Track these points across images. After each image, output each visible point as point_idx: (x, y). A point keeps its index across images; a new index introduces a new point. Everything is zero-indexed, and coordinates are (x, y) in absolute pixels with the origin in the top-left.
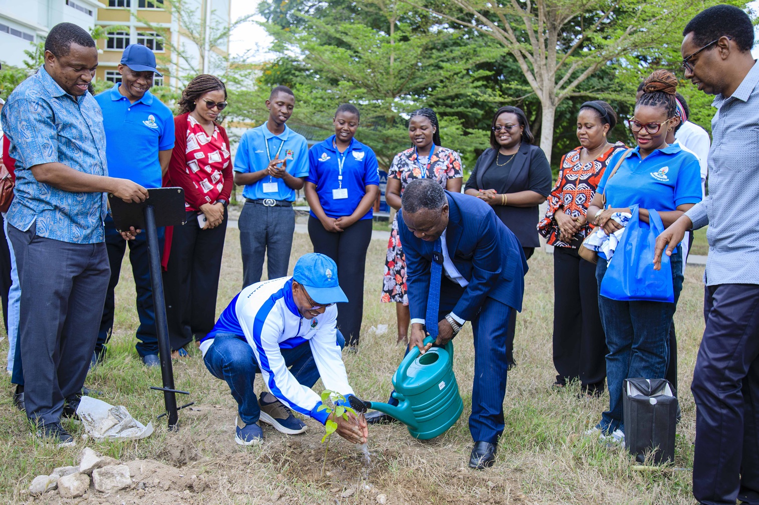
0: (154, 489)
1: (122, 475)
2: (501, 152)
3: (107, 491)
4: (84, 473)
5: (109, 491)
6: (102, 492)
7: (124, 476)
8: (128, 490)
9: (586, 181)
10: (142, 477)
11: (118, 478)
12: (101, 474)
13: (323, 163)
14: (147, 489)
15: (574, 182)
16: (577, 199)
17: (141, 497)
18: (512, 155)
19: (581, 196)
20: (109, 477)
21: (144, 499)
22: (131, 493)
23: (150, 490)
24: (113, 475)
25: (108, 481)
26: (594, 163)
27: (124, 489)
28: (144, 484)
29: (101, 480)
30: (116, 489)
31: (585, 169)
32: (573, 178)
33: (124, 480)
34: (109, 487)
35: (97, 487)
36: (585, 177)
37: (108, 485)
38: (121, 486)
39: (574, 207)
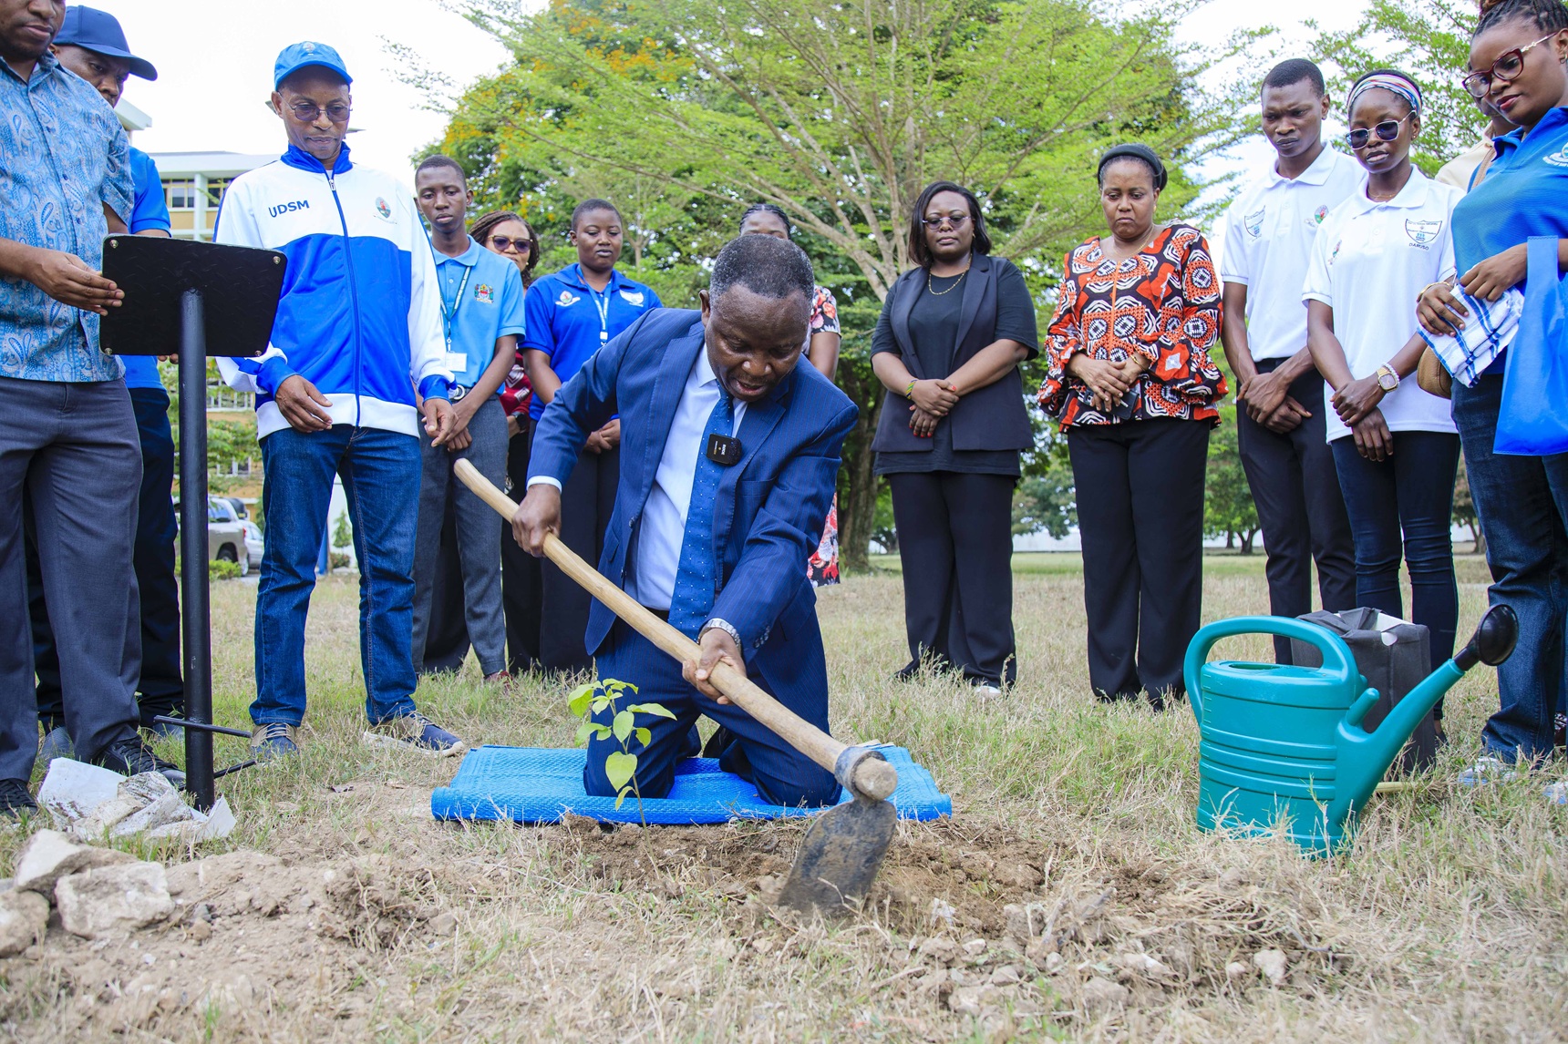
0: (236, 918)
1: (144, 886)
2: (935, 273)
3: (99, 935)
4: (32, 888)
5: (109, 935)
6: (87, 938)
7: (152, 890)
8: (162, 927)
9: (1132, 292)
10: (204, 894)
11: (133, 894)
12: (79, 888)
13: (566, 310)
14: (218, 920)
15: (1106, 296)
16: (1119, 328)
17: (200, 942)
18: (959, 276)
19: (1125, 320)
20: (107, 894)
21: (212, 945)
22: (173, 935)
23: (228, 922)
24: (116, 888)
25: (103, 906)
26: (1141, 257)
27: (151, 924)
28: (210, 909)
29: (81, 905)
30: (128, 925)
31: (1125, 269)
32: (1104, 289)
33: (151, 899)
34: (104, 922)
35: (69, 923)
36: (1129, 285)
37: (102, 915)
38: (141, 916)
39: (1111, 343)
